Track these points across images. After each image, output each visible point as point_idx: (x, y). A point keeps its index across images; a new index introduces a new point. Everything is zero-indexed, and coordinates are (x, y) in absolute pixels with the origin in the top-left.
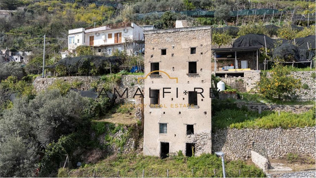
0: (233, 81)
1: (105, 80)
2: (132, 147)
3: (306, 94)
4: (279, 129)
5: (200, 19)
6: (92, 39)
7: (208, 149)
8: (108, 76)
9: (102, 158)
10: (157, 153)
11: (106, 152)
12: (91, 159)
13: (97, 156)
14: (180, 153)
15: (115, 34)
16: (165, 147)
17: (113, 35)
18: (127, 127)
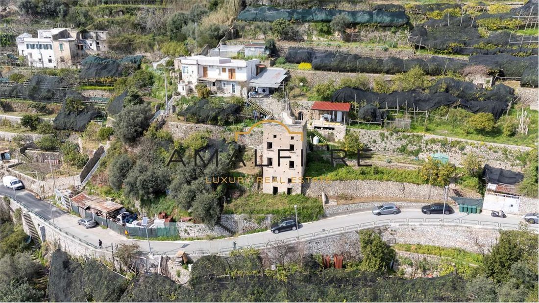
0: (326, 133)
1: (230, 130)
2: (256, 188)
3: (374, 146)
4: (339, 181)
5: (315, 25)
6: (205, 69)
7: (299, 192)
8: (232, 127)
9: (240, 196)
10: (271, 192)
11: (242, 192)
12: (235, 197)
13: (238, 195)
14: (284, 193)
15: (229, 69)
16: (275, 189)
17: (227, 70)
18: (253, 176)
